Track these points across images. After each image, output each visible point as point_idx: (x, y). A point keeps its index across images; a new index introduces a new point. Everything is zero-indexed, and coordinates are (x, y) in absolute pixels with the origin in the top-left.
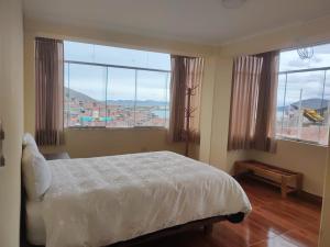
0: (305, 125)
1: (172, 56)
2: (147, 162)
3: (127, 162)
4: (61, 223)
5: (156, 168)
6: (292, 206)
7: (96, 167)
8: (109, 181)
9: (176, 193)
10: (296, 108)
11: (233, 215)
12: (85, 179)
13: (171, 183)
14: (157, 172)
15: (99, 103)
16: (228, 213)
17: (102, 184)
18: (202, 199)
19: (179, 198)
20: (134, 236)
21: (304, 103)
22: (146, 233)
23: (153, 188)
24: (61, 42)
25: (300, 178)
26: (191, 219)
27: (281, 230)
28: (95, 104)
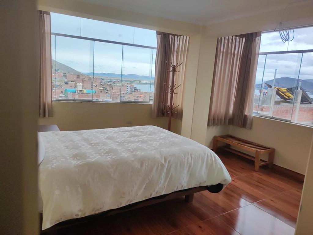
0: (277, 103)
1: (158, 33)
2: (135, 136)
3: (115, 135)
4: (57, 192)
5: (143, 142)
6: (264, 177)
7: (86, 140)
8: (100, 154)
9: (163, 166)
10: (270, 87)
11: (212, 186)
12: (77, 151)
13: (158, 156)
14: (144, 146)
15: (83, 75)
16: (208, 184)
17: (94, 157)
18: (186, 172)
19: (165, 170)
20: (123, 205)
21: (277, 81)
22: (135, 201)
23: (142, 161)
24: (48, 13)
25: (272, 152)
26: (175, 189)
27: (254, 199)
28: (78, 76)
